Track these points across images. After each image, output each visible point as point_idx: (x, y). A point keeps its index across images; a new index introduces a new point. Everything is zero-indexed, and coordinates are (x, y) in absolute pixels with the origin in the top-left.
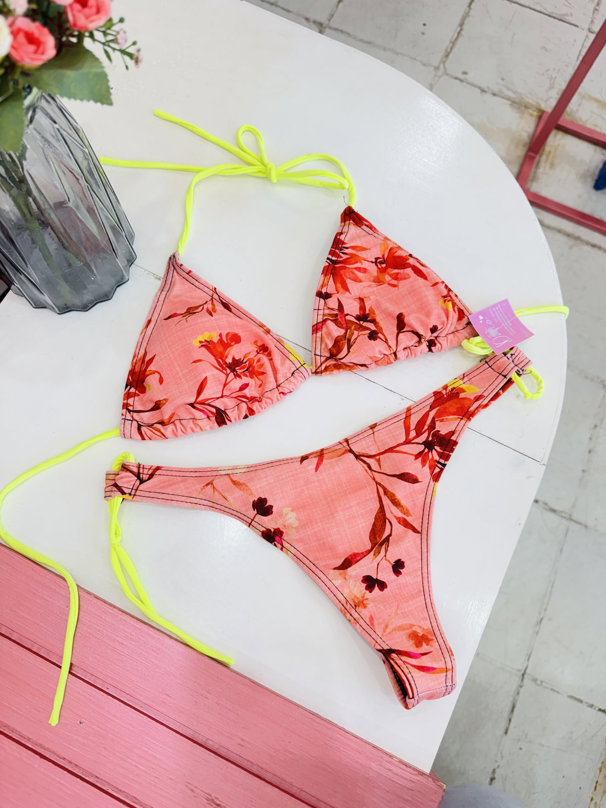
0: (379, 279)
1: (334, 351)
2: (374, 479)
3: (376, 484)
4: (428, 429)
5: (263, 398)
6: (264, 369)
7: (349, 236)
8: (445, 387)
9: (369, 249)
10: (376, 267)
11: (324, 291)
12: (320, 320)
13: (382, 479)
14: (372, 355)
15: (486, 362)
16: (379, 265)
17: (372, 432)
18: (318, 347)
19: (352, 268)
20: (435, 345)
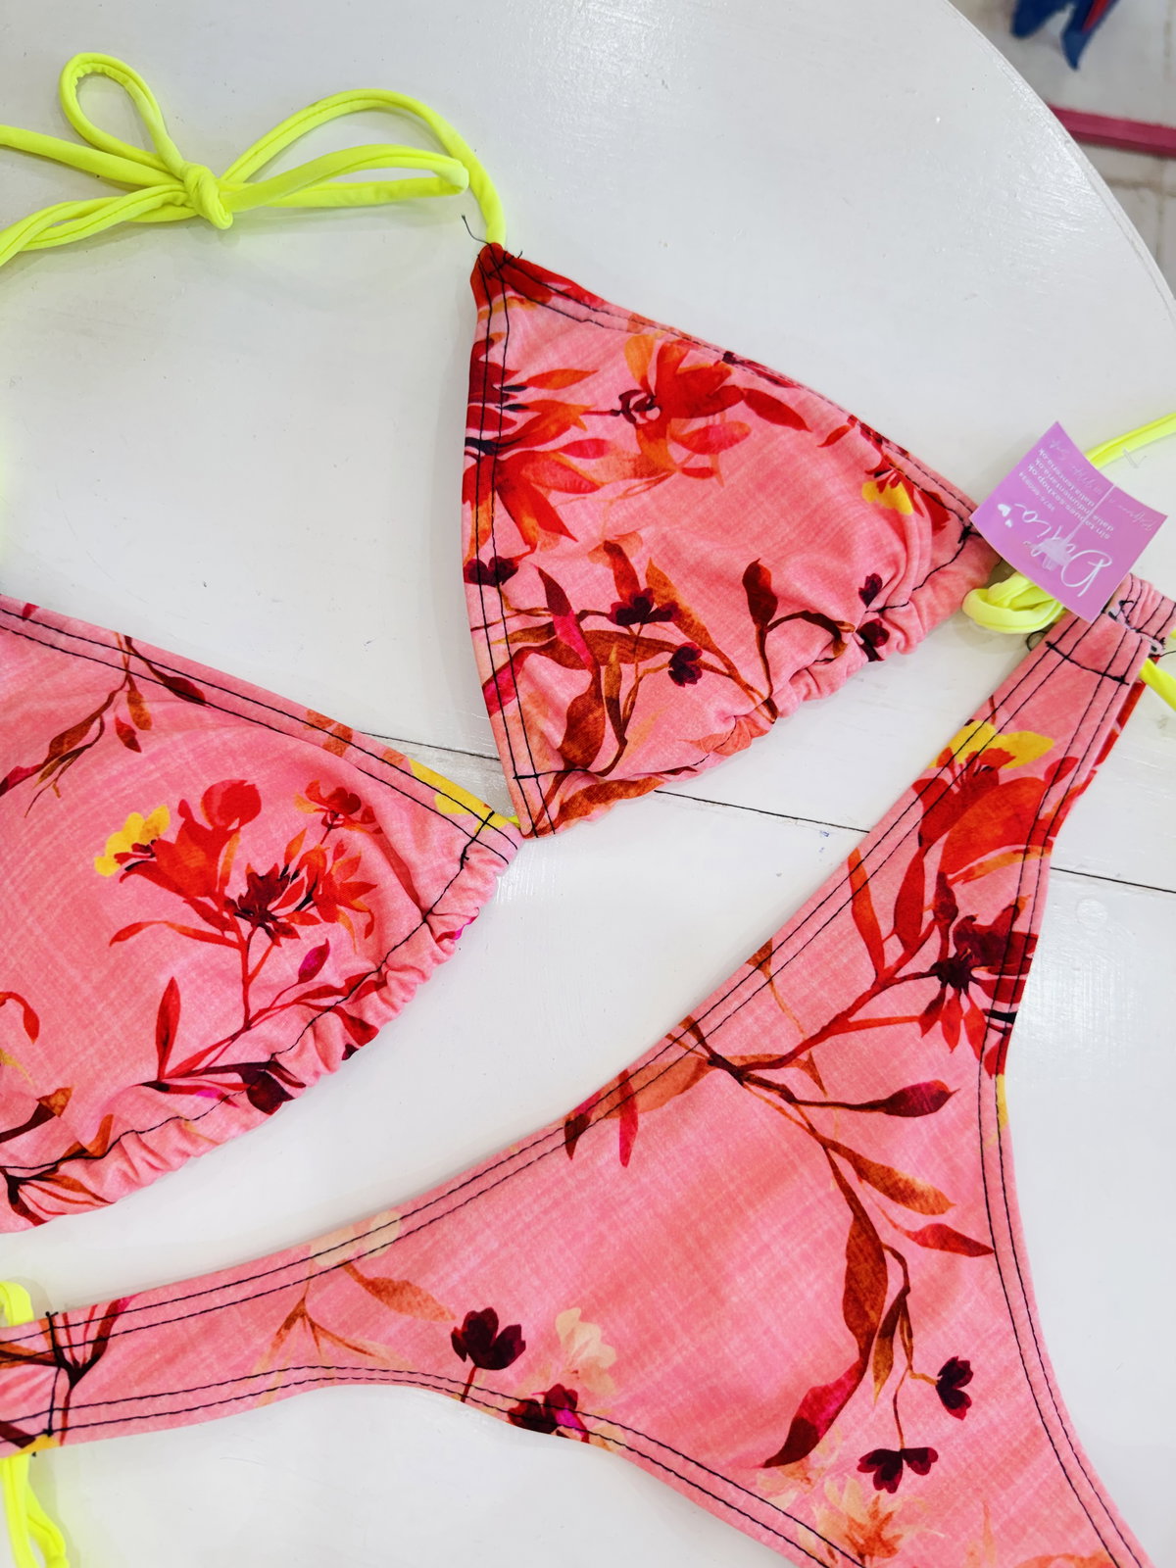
0: (649, 462)
1: (577, 752)
2: (812, 1131)
3: (825, 1148)
4: (936, 920)
5: (391, 974)
6: (366, 871)
7: (516, 343)
8: (947, 759)
9: (595, 372)
10: (630, 426)
11: (486, 556)
12: (501, 660)
13: (837, 1126)
14: (699, 734)
15: (1051, 646)
16: (637, 415)
17: (765, 980)
18: (521, 751)
19: (554, 451)
20: (885, 637)
